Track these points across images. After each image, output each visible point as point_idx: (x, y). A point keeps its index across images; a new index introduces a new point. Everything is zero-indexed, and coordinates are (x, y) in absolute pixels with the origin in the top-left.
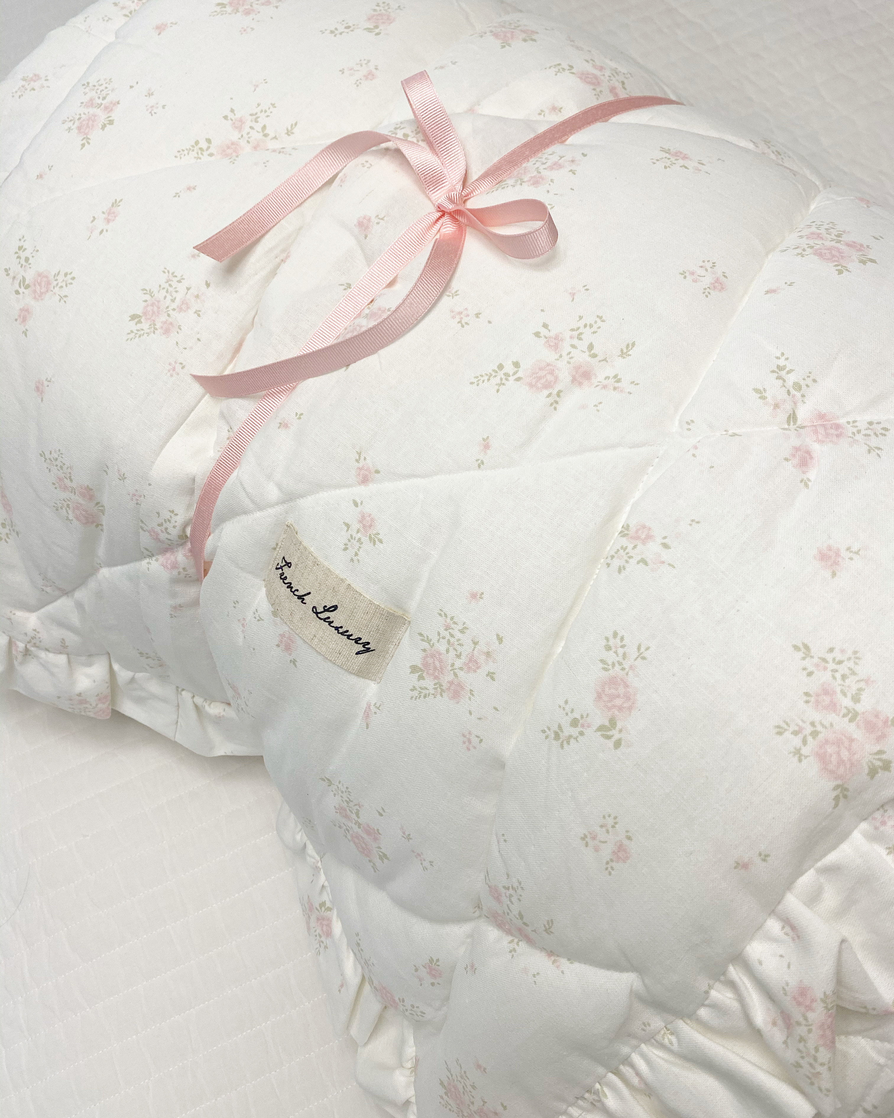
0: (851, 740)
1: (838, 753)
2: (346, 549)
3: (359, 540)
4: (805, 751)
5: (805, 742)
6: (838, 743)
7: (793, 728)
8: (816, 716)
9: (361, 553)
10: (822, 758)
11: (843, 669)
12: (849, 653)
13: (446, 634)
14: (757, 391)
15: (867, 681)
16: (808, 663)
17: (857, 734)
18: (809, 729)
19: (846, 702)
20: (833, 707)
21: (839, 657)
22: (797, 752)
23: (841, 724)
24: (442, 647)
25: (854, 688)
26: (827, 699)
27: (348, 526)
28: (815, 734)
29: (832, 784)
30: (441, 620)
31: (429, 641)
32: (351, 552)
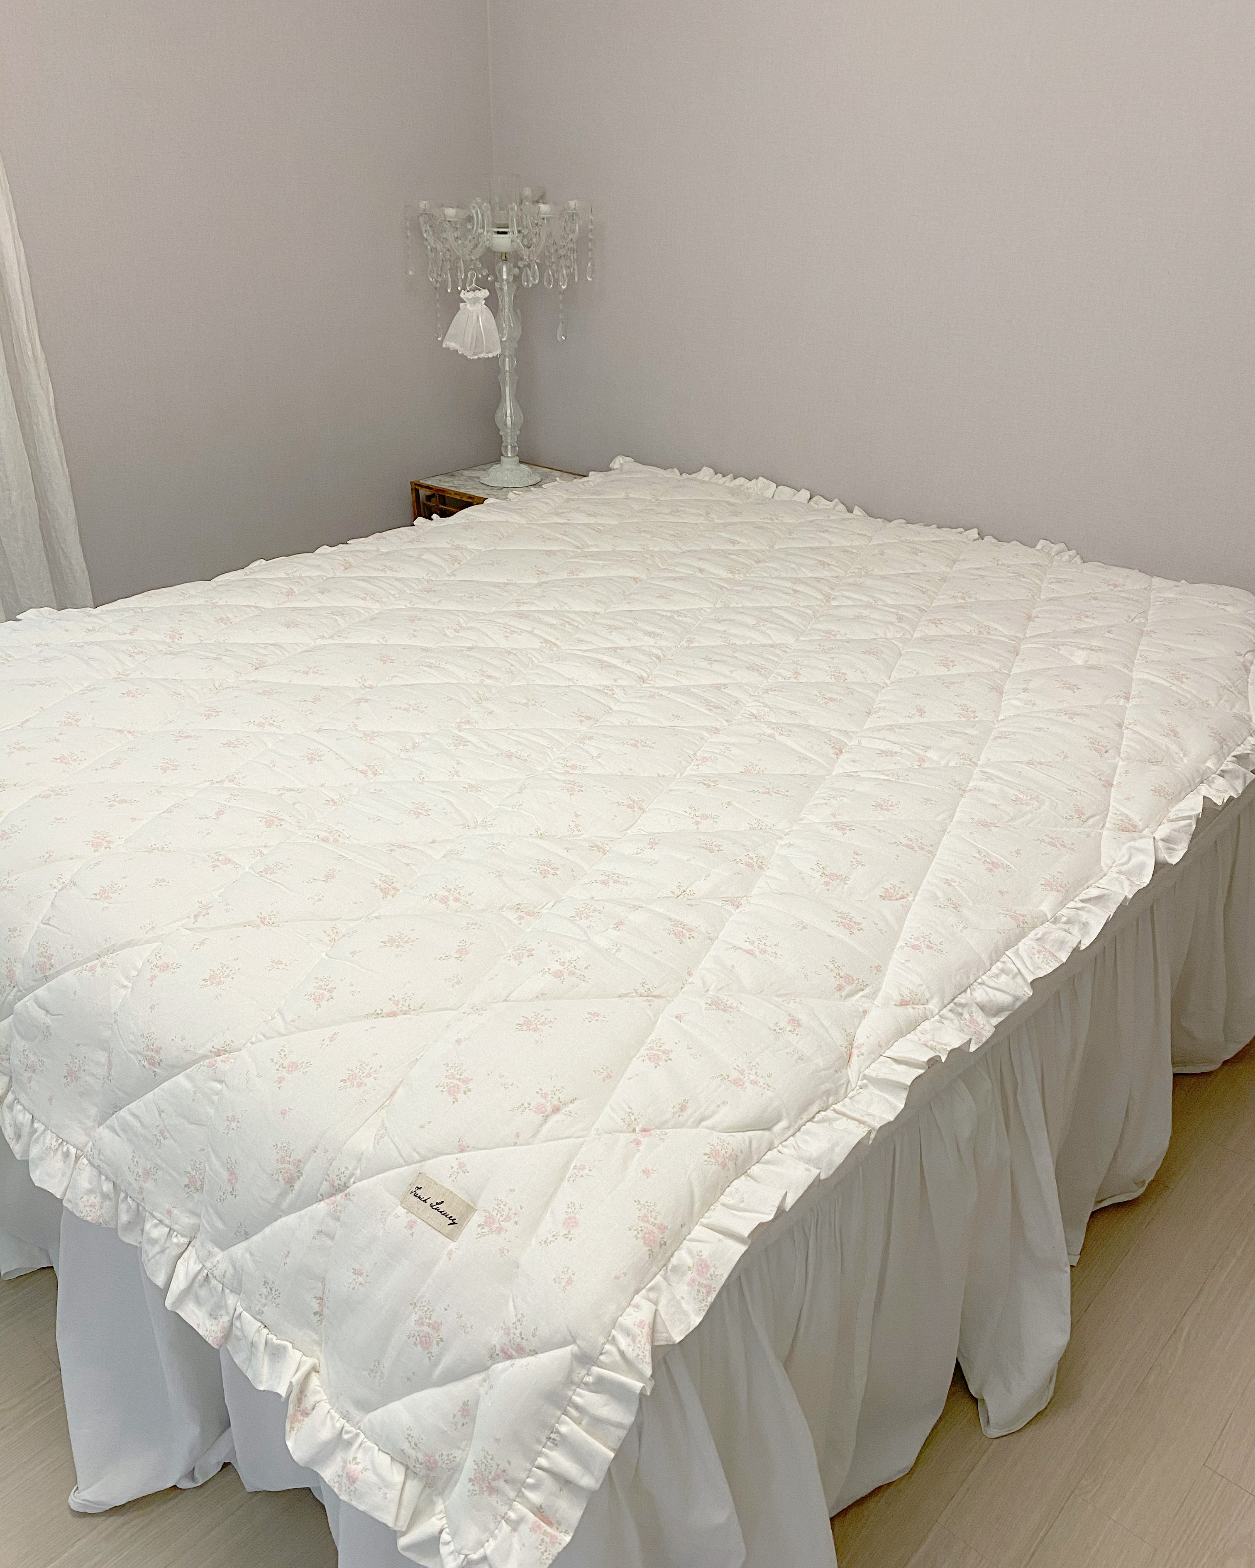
0: (654, 1233)
1: (649, 1237)
2: (450, 1176)
3: (458, 1172)
4: (639, 1236)
5: (638, 1233)
6: (649, 1233)
7: (635, 1228)
8: (642, 1224)
9: (458, 1178)
10: (644, 1238)
11: (651, 1209)
12: (653, 1204)
13: (497, 1207)
14: (622, 1119)
15: (659, 1213)
16: (639, 1207)
17: (656, 1231)
18: (640, 1229)
19: (652, 1220)
20: (647, 1221)
21: (649, 1204)
22: (636, 1236)
23: (651, 1227)
24: (494, 1213)
25: (655, 1215)
26: (646, 1219)
27: (452, 1167)
28: (642, 1230)
29: (647, 1249)
30: (496, 1202)
31: (488, 1212)
32: (453, 1177)
